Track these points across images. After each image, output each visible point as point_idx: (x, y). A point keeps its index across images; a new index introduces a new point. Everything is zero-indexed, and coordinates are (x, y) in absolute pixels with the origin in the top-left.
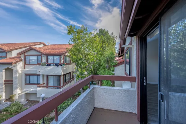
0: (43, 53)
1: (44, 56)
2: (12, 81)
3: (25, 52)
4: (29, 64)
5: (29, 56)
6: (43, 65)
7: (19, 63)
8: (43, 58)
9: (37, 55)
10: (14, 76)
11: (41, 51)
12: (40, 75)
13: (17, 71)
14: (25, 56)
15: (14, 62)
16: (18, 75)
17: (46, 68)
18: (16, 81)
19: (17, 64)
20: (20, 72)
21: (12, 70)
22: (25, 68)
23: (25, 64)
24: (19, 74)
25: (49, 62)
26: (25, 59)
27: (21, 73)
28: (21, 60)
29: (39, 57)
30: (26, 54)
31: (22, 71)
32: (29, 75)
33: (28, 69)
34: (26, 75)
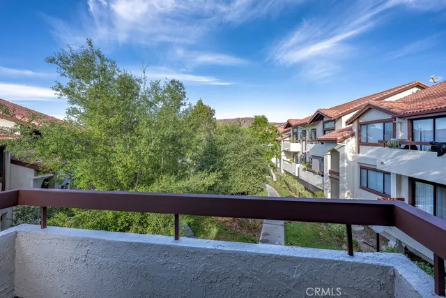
0: (396, 114)
1: (401, 120)
2: (338, 174)
3: (359, 117)
4: (367, 144)
5: (367, 124)
6: (391, 146)
7: (348, 141)
8: (398, 126)
9: (384, 122)
10: (340, 166)
11: (391, 110)
12: (389, 173)
13: (345, 156)
14: (360, 125)
15: (339, 138)
16: (346, 164)
17: (399, 154)
18: (344, 176)
19: (346, 141)
20: (350, 159)
21: (339, 153)
22: (359, 153)
23: (360, 143)
24: (348, 162)
25: (417, 139)
26: (359, 131)
27: (353, 162)
28: (353, 135)
29: (389, 126)
30: (360, 121)
31: (353, 157)
32: (368, 169)
33: (363, 153)
34: (362, 168)
